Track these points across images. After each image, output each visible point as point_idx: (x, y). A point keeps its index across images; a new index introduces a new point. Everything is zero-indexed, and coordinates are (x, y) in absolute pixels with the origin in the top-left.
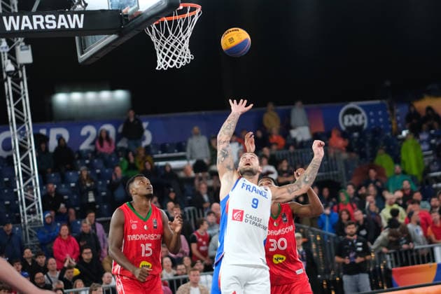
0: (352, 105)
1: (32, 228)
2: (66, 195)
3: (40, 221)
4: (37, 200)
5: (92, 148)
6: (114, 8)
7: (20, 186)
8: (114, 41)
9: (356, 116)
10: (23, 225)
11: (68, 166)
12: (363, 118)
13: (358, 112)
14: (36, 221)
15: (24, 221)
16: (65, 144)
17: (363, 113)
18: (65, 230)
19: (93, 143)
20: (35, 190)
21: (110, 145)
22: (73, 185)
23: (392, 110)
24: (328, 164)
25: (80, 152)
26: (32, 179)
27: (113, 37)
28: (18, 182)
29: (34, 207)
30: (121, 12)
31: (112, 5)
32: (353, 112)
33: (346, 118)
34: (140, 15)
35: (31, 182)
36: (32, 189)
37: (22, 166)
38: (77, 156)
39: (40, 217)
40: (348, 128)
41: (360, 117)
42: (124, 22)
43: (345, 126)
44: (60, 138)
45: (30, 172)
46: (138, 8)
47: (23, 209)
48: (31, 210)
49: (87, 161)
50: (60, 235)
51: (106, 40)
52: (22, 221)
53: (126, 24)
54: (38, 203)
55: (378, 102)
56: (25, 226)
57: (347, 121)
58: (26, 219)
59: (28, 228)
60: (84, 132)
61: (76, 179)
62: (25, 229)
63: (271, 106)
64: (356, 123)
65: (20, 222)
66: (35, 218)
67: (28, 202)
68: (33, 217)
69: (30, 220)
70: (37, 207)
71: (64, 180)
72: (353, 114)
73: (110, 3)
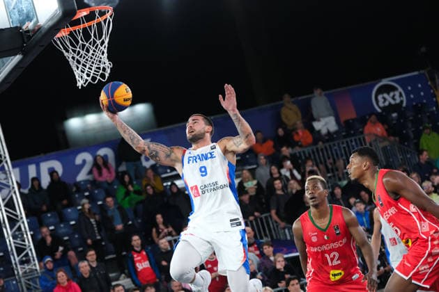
0: (385, 82)
1: (28, 280)
2: (65, 236)
3: (36, 270)
4: (29, 246)
5: (90, 177)
6: (15, 25)
7: (8, 234)
8: (20, 62)
9: (392, 94)
10: (17, 277)
11: (65, 202)
12: (401, 95)
14: (32, 271)
15: (18, 273)
16: (59, 178)
17: (400, 89)
18: (62, 276)
19: (90, 172)
20: (25, 236)
21: (110, 172)
22: (73, 223)
23: (433, 79)
25: (77, 184)
26: (20, 223)
27: (18, 58)
28: (4, 230)
29: (27, 255)
30: (21, 28)
31: (12, 22)
32: (388, 89)
33: (380, 97)
34: (39, 29)
35: (20, 227)
36: (23, 235)
37: (6, 211)
38: (74, 189)
39: (35, 265)
40: (384, 109)
41: (397, 94)
42: (26, 40)
43: (380, 108)
44: (52, 172)
45: (17, 216)
46: (37, 21)
47: (15, 260)
48: (24, 259)
49: (87, 194)
50: (59, 283)
51: (12, 62)
52: (16, 272)
53: (28, 41)
54: (31, 250)
55: (416, 73)
56: (20, 278)
57: (383, 101)
58: (20, 270)
59: (23, 280)
60: (78, 160)
61: (75, 215)
62: (20, 282)
64: (393, 102)
65: (14, 275)
66: (30, 267)
67: (20, 250)
68: (27, 267)
69: (24, 270)
70: (30, 255)
71: (63, 219)
72: (388, 93)
73: (11, 20)
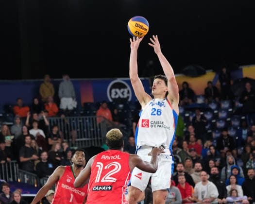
0: (119, 80)
9: (122, 90)
12: (128, 92)
13: (125, 87)
17: (129, 88)
24: (94, 131)
41: (126, 91)
43: (112, 98)
57: (114, 94)
63: (47, 77)
64: (122, 96)
72: (120, 89)
